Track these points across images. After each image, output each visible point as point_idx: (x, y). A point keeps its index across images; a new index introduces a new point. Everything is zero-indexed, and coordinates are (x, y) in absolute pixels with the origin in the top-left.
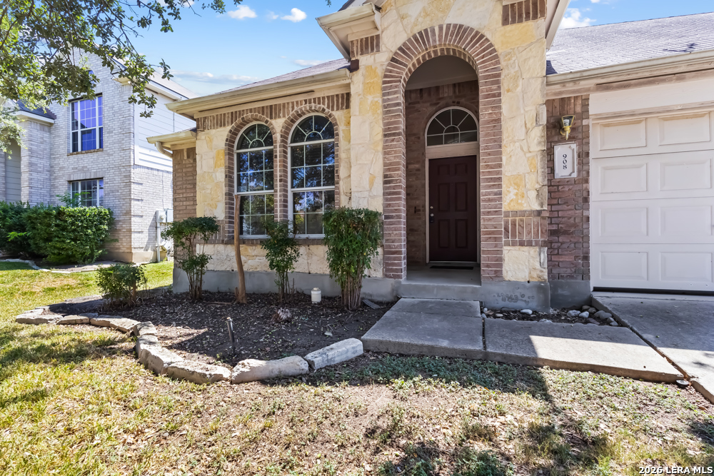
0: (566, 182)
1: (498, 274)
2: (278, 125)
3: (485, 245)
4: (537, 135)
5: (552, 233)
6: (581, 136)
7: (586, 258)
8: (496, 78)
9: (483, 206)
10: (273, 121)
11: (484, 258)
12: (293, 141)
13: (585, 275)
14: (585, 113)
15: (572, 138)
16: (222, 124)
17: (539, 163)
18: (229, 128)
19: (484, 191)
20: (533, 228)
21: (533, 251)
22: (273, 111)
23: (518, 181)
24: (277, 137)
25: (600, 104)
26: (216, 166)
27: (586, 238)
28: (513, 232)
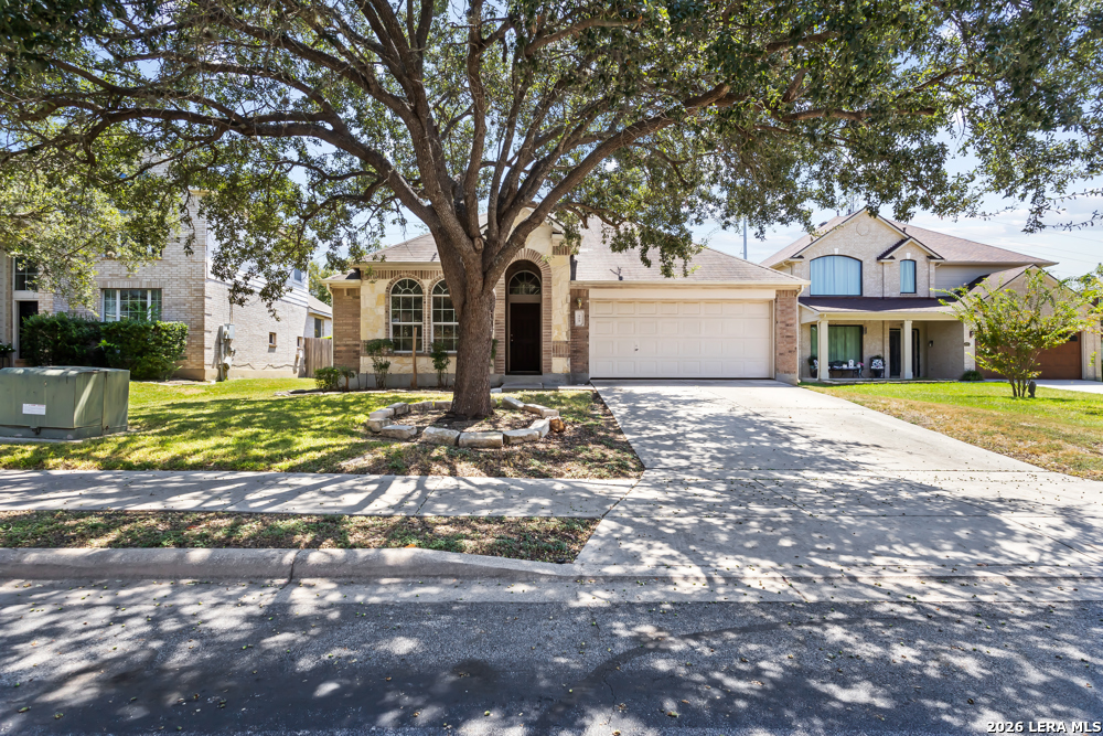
0: (579, 328)
1: (550, 370)
2: (426, 283)
3: (544, 357)
4: (566, 307)
5: (575, 352)
6: (585, 307)
7: (588, 363)
8: (549, 279)
9: (544, 338)
10: (423, 281)
11: (544, 363)
12: (434, 293)
13: (587, 371)
14: (587, 297)
15: (582, 308)
16: (384, 277)
17: (567, 320)
18: (390, 280)
19: (544, 331)
20: (564, 349)
21: (564, 359)
22: (423, 274)
23: (559, 328)
24: (426, 290)
25: (593, 294)
26: (377, 304)
27: (587, 354)
28: (556, 351)
